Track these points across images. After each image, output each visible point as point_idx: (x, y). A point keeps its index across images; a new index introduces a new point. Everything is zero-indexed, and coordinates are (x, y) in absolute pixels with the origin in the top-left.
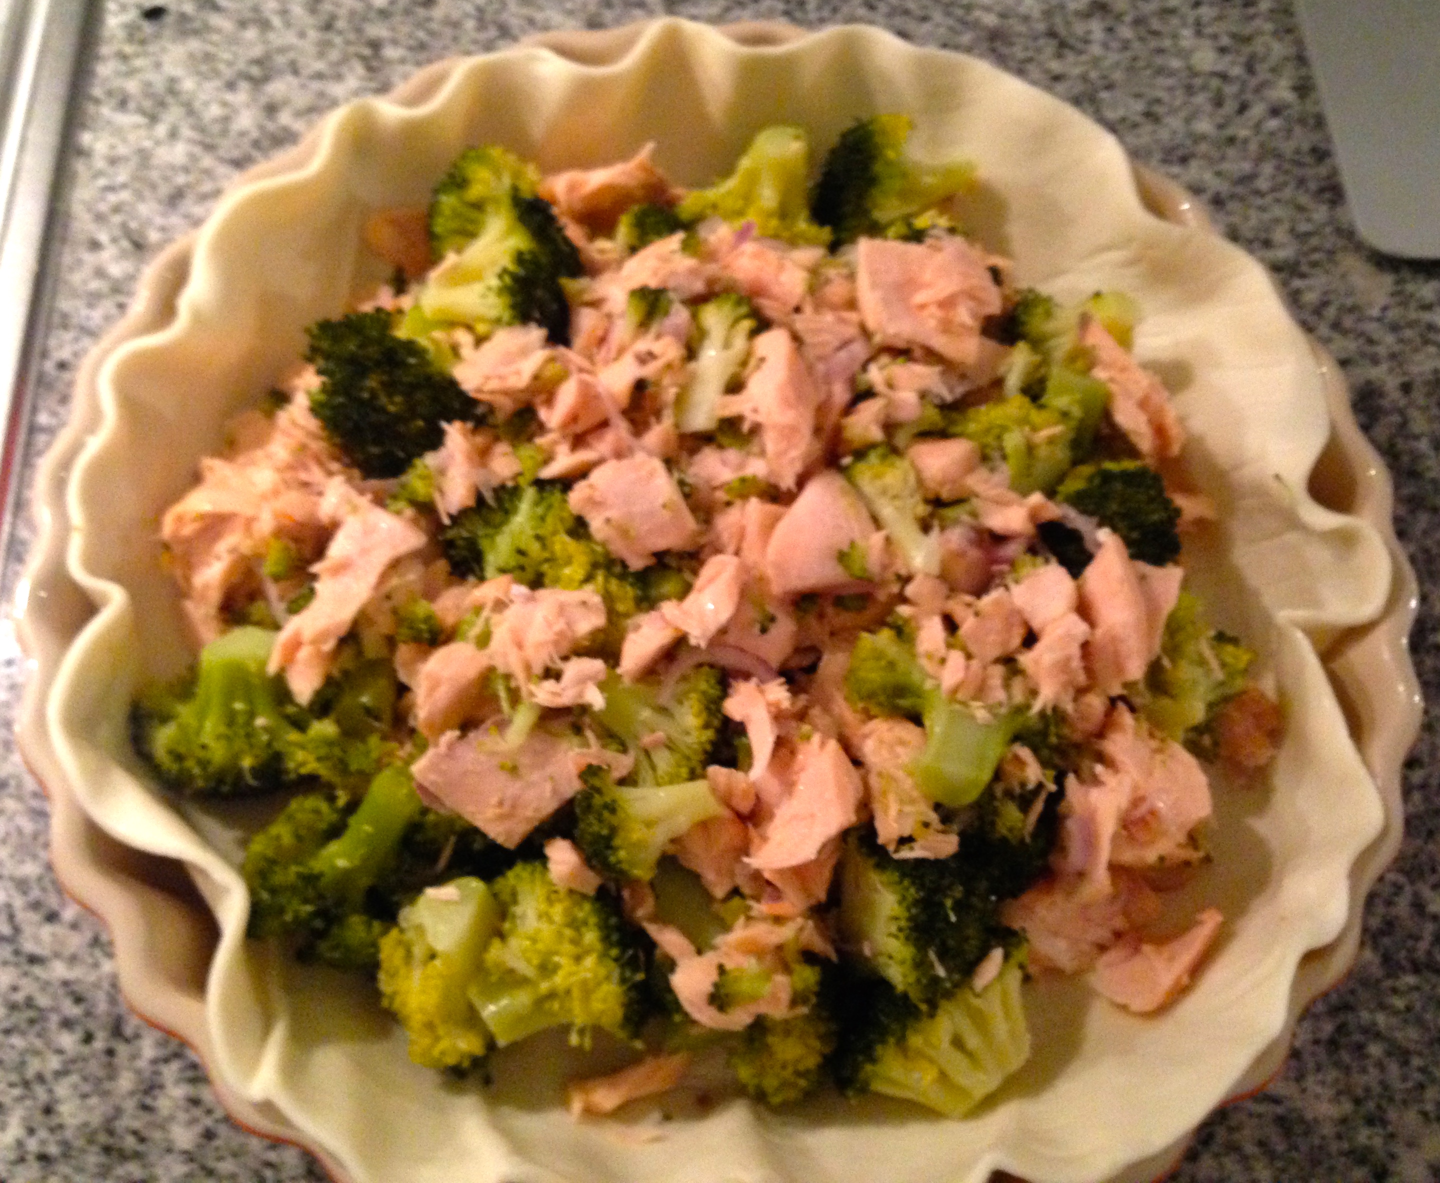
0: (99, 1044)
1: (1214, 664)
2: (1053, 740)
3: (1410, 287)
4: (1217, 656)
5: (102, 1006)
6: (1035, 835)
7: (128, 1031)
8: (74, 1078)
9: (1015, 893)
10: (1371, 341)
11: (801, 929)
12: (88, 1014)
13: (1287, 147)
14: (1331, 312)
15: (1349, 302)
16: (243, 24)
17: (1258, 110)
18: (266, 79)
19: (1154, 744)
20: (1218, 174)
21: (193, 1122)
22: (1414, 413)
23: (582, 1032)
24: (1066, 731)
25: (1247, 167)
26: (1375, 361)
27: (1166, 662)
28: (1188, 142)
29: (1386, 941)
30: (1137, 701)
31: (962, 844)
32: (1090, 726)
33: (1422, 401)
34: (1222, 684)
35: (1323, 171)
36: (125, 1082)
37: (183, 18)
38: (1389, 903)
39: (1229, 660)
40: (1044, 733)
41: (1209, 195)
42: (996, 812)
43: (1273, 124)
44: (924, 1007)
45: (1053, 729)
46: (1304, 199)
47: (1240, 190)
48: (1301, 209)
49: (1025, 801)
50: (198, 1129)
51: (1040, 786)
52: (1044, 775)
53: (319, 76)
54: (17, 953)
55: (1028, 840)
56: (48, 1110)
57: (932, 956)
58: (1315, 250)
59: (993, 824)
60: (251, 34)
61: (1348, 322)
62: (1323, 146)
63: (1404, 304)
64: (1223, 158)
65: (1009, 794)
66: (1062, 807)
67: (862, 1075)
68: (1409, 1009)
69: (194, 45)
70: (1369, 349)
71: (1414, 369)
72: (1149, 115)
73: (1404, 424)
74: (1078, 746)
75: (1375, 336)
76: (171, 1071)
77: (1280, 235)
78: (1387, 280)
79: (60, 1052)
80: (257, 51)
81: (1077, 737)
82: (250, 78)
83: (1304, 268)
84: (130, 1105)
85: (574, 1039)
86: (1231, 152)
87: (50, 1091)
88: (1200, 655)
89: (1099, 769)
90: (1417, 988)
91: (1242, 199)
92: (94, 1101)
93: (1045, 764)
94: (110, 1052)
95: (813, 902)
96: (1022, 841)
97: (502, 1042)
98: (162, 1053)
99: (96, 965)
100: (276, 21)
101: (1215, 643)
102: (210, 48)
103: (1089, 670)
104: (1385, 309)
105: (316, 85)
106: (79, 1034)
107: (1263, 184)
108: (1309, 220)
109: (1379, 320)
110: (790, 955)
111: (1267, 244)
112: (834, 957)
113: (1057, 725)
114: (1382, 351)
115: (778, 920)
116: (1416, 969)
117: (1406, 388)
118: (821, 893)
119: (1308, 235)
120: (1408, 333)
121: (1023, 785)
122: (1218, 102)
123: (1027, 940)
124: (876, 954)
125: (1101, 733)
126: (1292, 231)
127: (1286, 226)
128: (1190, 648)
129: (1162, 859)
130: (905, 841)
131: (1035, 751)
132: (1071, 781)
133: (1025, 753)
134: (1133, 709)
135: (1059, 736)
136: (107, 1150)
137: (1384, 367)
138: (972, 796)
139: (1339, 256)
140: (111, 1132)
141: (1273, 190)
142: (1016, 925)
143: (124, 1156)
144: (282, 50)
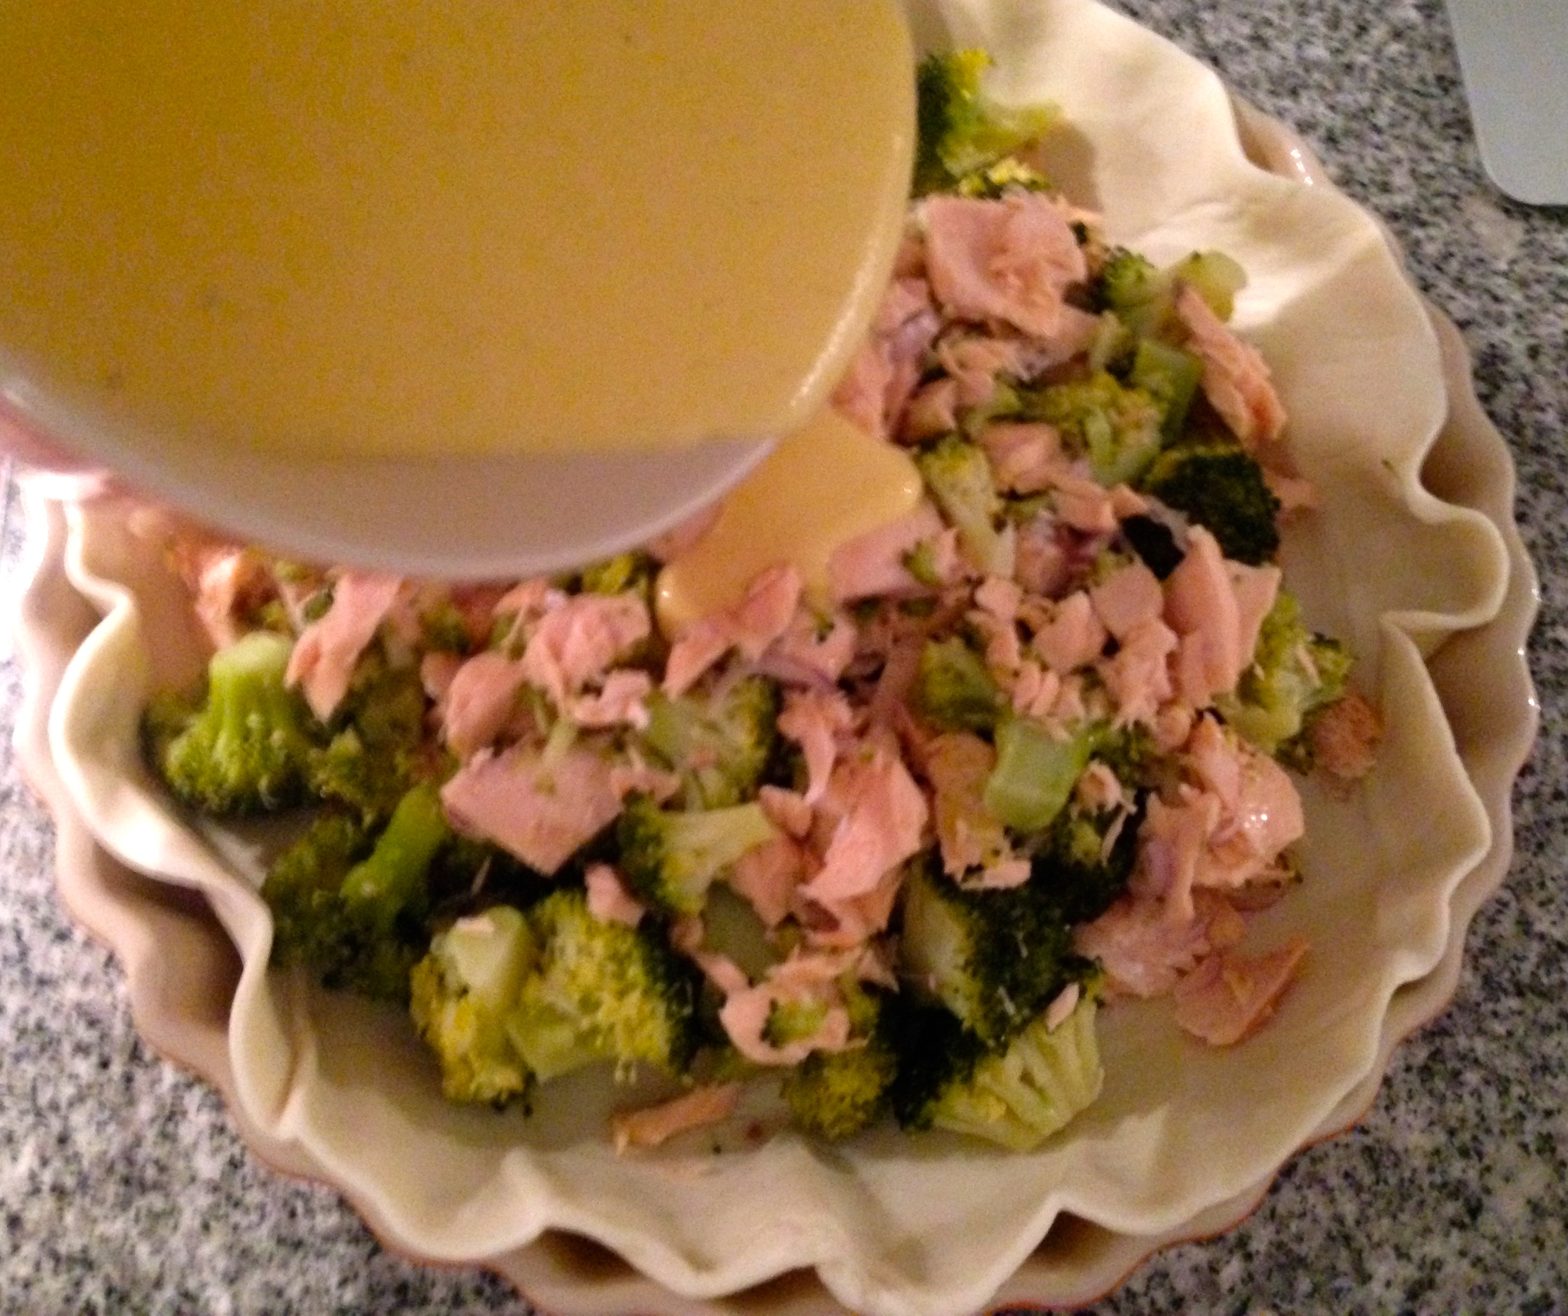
0: (116, 1069)
1: (1312, 670)
2: (1134, 755)
3: (1541, 237)
4: (1315, 662)
5: (118, 1029)
6: (1113, 859)
7: (148, 1055)
8: (91, 1104)
9: (1091, 918)
10: (1496, 299)
11: (860, 960)
12: (103, 1037)
13: (1410, 77)
14: (1453, 266)
15: (1473, 253)
17: (1378, 33)
19: (1245, 759)
20: (1332, 108)
21: (216, 1151)
22: (1540, 381)
23: (627, 1068)
24: (1149, 746)
25: (1365, 99)
26: (1500, 322)
27: (1259, 671)
28: (1300, 71)
29: (1487, 961)
30: (1226, 712)
31: (1035, 870)
32: (1176, 739)
33: (1550, 367)
34: (1318, 692)
35: (1449, 103)
36: (145, 1110)
38: (1492, 921)
39: (1329, 666)
40: (1125, 751)
41: (1322, 132)
42: (1071, 836)
43: (1394, 48)
44: (991, 1043)
45: (1134, 745)
46: (1427, 136)
47: (1355, 125)
48: (1423, 147)
49: (1102, 822)
50: (222, 1159)
51: (1119, 808)
52: (1124, 795)
54: (26, 972)
55: (1105, 863)
56: (63, 1140)
57: (1002, 992)
58: (1438, 194)
59: (1067, 847)
61: (1472, 278)
62: (1450, 74)
63: (1534, 257)
64: (1339, 88)
65: (1085, 815)
66: (1143, 830)
67: (924, 1112)
68: (1510, 1034)
70: (1494, 307)
71: (1543, 331)
72: (1258, 39)
73: (1529, 395)
74: (1160, 761)
75: (1500, 293)
76: (193, 1099)
77: (1400, 178)
78: (1517, 229)
79: (73, 1077)
81: (1160, 751)
83: (1425, 216)
84: (150, 1135)
85: (619, 1075)
86: (1347, 82)
87: (66, 1118)
88: (1297, 661)
89: (1185, 789)
90: (1520, 1013)
91: (1358, 137)
92: (111, 1128)
93: (1125, 782)
94: (128, 1079)
95: (873, 930)
96: (1098, 865)
97: (543, 1075)
98: (181, 1078)
99: (111, 986)
101: (1313, 647)
103: (1175, 682)
104: (1513, 262)
106: (94, 1059)
107: (1382, 119)
108: (1432, 160)
109: (1505, 275)
110: (849, 986)
111: (1385, 188)
112: (895, 987)
113: (1138, 740)
114: (1508, 310)
115: (835, 950)
116: (1520, 993)
117: (1534, 352)
118: (881, 920)
119: (1430, 177)
120: (1538, 290)
121: (1101, 807)
122: (1334, 24)
123: (1103, 971)
124: (941, 985)
125: (1186, 748)
126: (1413, 172)
127: (1407, 166)
128: (1286, 656)
129: (1249, 883)
130: (974, 870)
131: (1114, 768)
132: (1153, 801)
133: (1103, 772)
134: (1221, 720)
135: (1141, 754)
136: (126, 1181)
137: (1509, 328)
138: (1046, 820)
139: (1465, 202)
140: (130, 1161)
141: (1392, 125)
142: (1092, 954)
143: (144, 1188)
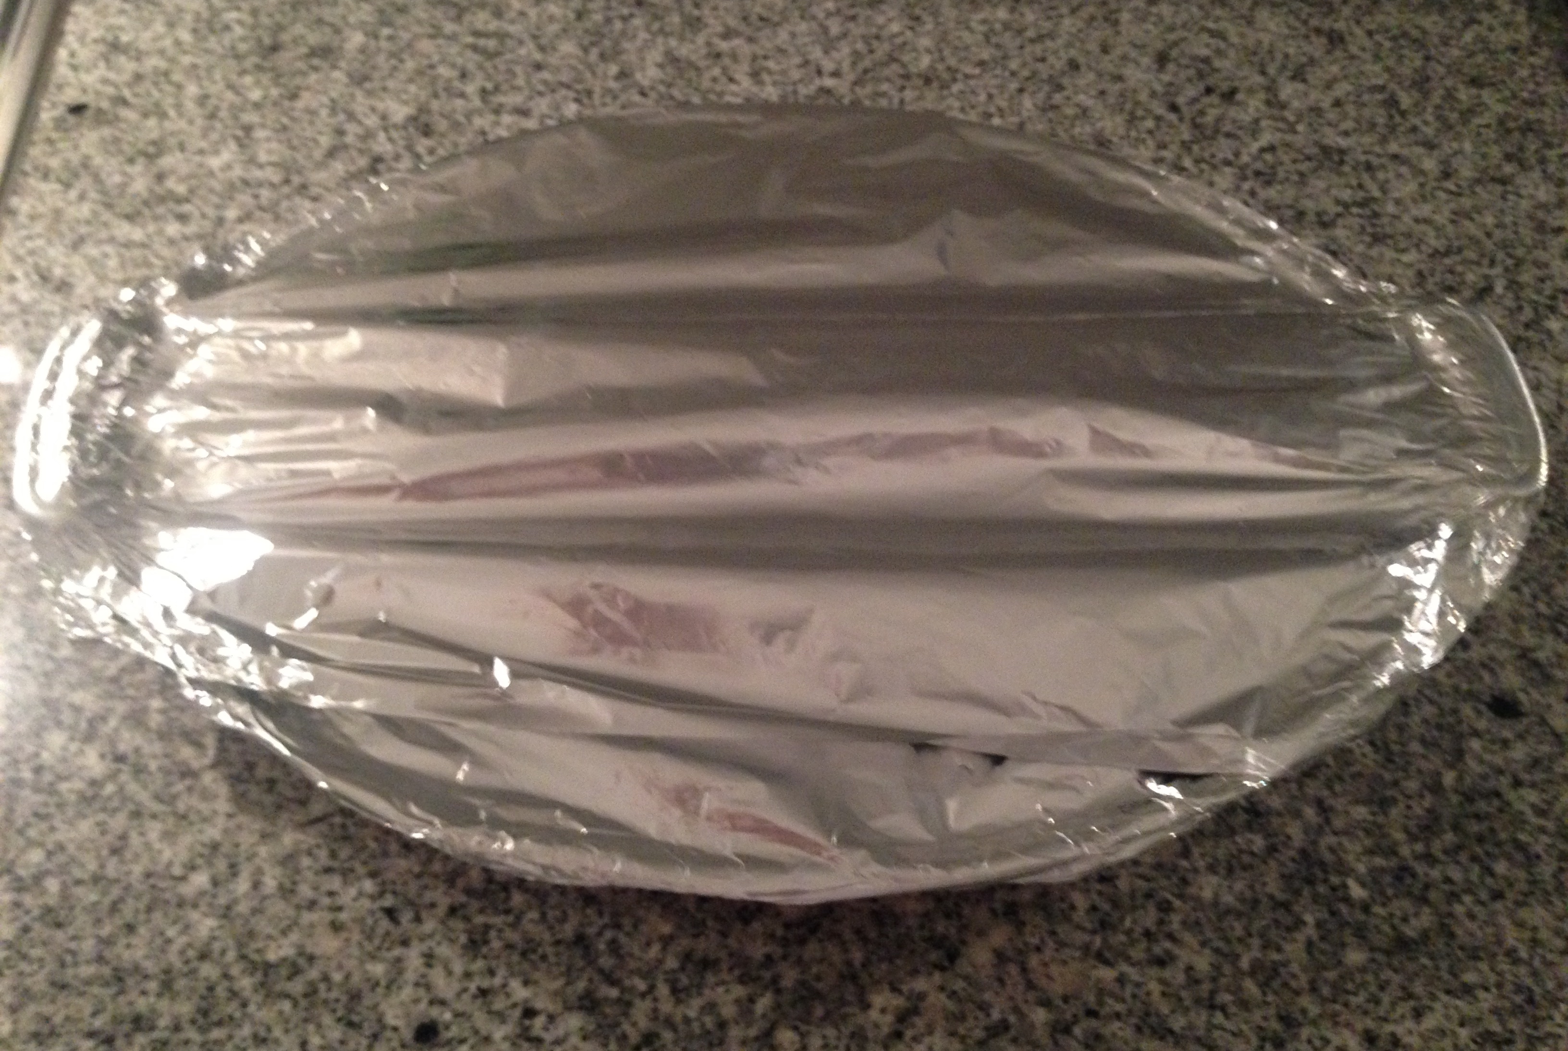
16: (146, 115)
18: (159, 154)
37: (100, 111)
53: (201, 152)
60: (152, 122)
69: (106, 132)
80: (154, 135)
82: (147, 155)
100: (172, 113)
102: (118, 133)
105: (198, 158)
144: (172, 134)
